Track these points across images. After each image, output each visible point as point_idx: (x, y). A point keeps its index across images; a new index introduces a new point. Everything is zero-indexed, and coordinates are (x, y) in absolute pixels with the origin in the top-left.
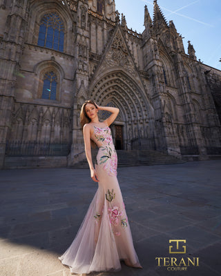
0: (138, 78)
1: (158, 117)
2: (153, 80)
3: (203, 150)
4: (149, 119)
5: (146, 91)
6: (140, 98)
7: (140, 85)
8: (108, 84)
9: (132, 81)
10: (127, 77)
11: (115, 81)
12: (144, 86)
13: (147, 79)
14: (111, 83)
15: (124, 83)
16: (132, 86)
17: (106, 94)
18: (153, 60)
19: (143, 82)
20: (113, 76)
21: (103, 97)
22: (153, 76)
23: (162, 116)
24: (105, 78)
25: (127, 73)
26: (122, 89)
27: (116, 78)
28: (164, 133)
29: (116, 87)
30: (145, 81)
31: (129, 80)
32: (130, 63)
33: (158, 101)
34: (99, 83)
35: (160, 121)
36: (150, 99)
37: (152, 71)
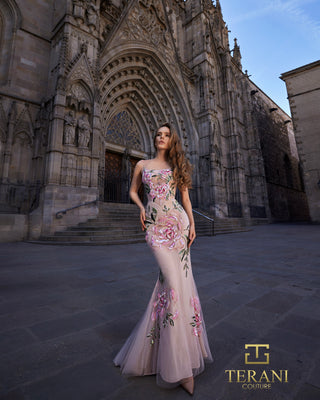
0: (179, 77)
1: (205, 151)
2: (202, 87)
3: (246, 210)
4: (191, 154)
5: (190, 102)
6: (179, 113)
7: (181, 89)
8: (126, 73)
9: (169, 79)
10: (161, 69)
11: (139, 70)
12: (188, 93)
13: (192, 82)
14: (132, 72)
15: (154, 80)
16: (167, 89)
17: (119, 92)
18: (203, 51)
19: (186, 85)
20: (138, 60)
21: (114, 96)
22: (202, 79)
23: (211, 151)
24: (124, 60)
25: (163, 61)
26: (149, 91)
27: (141, 64)
28: (212, 179)
29: (138, 84)
30: (189, 86)
31: (164, 75)
32: (169, 46)
33: (206, 124)
34: (111, 66)
35: (207, 158)
36: (196, 119)
37: (200, 70)
